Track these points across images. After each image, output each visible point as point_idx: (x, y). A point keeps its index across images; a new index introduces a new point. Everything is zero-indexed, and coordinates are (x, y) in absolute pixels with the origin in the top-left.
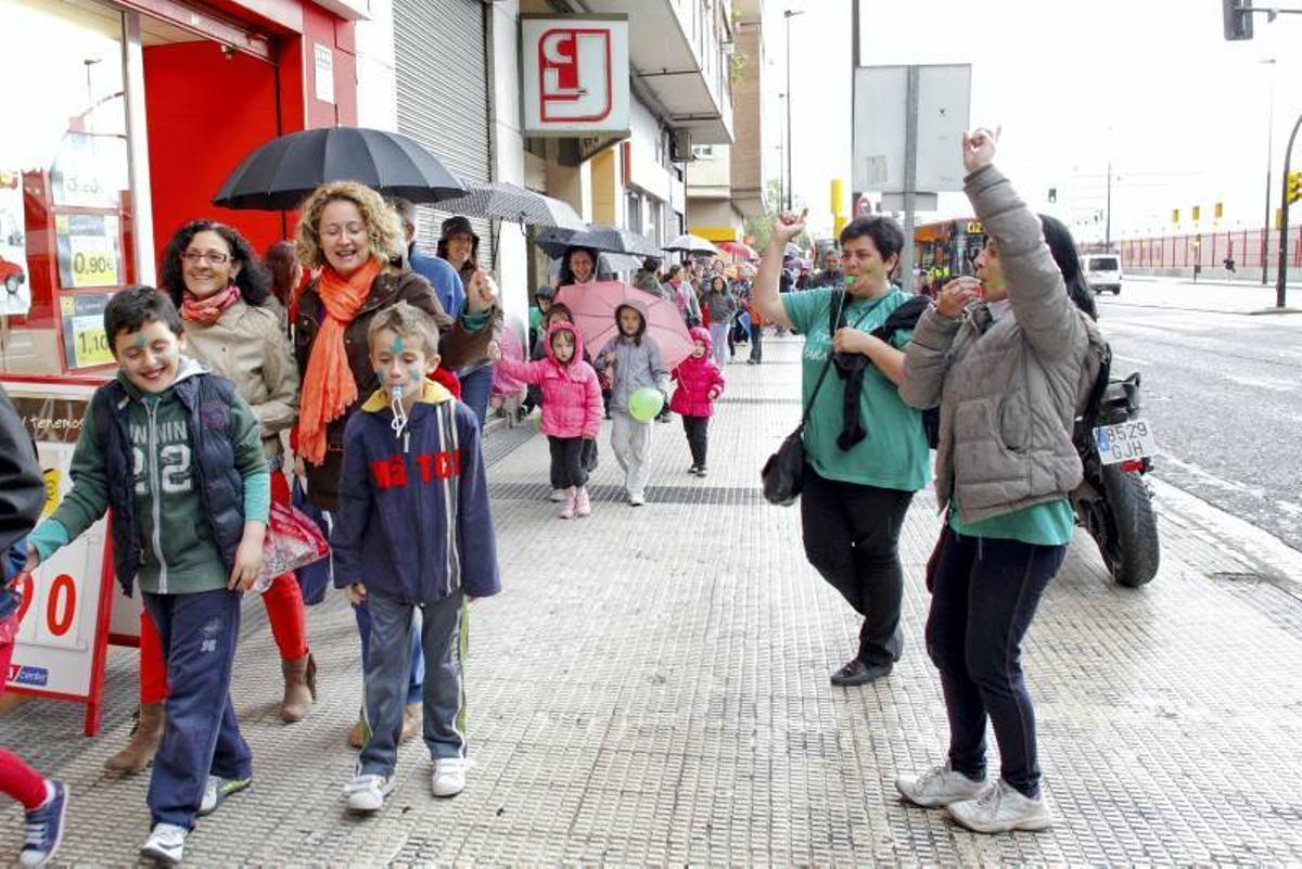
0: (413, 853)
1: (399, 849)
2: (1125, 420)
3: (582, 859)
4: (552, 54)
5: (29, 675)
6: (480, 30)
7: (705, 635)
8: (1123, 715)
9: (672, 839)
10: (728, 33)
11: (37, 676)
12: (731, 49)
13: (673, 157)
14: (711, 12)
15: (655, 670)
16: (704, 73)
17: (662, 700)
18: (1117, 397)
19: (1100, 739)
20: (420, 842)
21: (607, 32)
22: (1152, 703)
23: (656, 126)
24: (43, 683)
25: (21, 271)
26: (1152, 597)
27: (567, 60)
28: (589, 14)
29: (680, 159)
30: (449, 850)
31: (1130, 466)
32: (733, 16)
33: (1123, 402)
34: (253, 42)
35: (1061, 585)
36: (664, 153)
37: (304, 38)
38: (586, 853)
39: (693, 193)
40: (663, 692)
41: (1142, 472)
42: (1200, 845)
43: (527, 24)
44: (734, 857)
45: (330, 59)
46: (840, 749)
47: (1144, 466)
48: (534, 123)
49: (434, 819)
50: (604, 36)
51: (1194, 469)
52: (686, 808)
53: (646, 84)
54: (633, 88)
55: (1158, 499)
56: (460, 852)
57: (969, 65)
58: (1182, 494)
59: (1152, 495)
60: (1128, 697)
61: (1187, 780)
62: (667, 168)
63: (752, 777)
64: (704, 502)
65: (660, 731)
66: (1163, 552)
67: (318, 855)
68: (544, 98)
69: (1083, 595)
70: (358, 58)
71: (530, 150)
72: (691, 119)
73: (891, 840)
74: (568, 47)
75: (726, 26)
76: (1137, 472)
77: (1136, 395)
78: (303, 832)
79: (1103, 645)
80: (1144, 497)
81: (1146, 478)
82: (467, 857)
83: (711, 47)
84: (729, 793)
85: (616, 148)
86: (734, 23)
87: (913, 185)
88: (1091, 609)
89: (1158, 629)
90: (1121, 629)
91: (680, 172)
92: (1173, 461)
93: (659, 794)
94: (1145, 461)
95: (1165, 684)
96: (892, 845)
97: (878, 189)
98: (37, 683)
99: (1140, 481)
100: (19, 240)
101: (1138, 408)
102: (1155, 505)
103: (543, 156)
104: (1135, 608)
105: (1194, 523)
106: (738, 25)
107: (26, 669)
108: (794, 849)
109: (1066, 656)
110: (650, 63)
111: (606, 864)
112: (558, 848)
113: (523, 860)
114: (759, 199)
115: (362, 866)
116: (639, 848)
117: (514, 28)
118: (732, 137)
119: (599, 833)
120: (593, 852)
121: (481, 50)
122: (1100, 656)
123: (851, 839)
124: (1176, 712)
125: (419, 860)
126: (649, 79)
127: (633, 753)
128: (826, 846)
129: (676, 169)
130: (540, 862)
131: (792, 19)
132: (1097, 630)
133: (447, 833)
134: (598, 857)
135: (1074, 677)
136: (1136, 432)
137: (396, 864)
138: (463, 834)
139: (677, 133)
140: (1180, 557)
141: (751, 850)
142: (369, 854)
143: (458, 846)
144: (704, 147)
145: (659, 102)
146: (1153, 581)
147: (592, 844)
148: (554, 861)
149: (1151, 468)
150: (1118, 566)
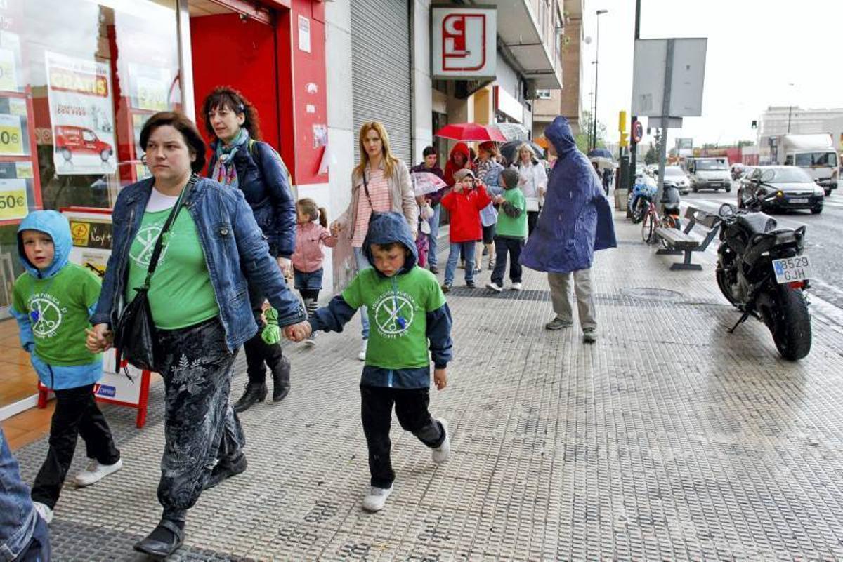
0: (320, 512)
1: (312, 508)
2: (794, 255)
3: (425, 521)
4: (450, 29)
5: (105, 391)
6: (406, 13)
7: (520, 381)
8: (783, 443)
9: (484, 511)
10: (561, 22)
11: (110, 391)
12: (562, 31)
13: (525, 97)
14: (550, 8)
15: (487, 401)
16: (545, 45)
17: (488, 420)
18: (789, 241)
19: (767, 458)
20: (326, 505)
21: (484, 16)
22: (802, 435)
23: (516, 77)
24: (113, 395)
25: (110, 148)
26: (805, 367)
27: (459, 33)
28: (474, 6)
29: (529, 98)
30: (342, 511)
31: (796, 284)
32: (564, 14)
33: (794, 244)
34: (260, 13)
35: (746, 357)
36: (520, 94)
37: (291, 11)
38: (428, 517)
39: (536, 119)
40: (489, 415)
41: (803, 289)
42: (831, 533)
43: (436, 11)
44: (522, 525)
45: (308, 26)
46: (598, 456)
47: (805, 285)
48: (438, 71)
49: (337, 491)
50: (482, 18)
51: (835, 289)
52: (495, 490)
53: (510, 51)
54: (499, 49)
55: (812, 307)
56: (349, 512)
57: (706, 39)
58: (828, 304)
59: (809, 303)
60: (787, 431)
61: (824, 488)
62: (522, 103)
63: (540, 473)
64: (529, 299)
65: (485, 440)
66: (814, 340)
67: (261, 510)
68: (445, 56)
69: (761, 364)
70: (326, 27)
71: (437, 89)
72: (537, 73)
73: (625, 519)
74: (460, 25)
75: (560, 17)
76: (800, 289)
77: (802, 241)
78: (255, 494)
79: (772, 396)
80: (803, 305)
81: (804, 293)
82: (354, 517)
83: (550, 30)
84: (524, 482)
85: (489, 88)
86: (566, 19)
87: (667, 112)
88: (764, 373)
89: (809, 388)
90: (784, 387)
91: (530, 106)
92: (823, 284)
93: (479, 481)
94: (806, 282)
95: (811, 423)
96: (625, 522)
97: (646, 115)
98: (109, 395)
99: (801, 295)
100: (109, 129)
101: (803, 248)
102: (810, 310)
103: (446, 92)
104: (794, 374)
105: (834, 322)
106: (568, 19)
107: (104, 387)
108: (562, 521)
109: (747, 402)
110: (509, 38)
111: (440, 526)
112: (411, 513)
113: (388, 520)
114: (577, 123)
115: (287, 519)
116: (461, 516)
117: (428, 12)
118: (562, 86)
119: (438, 504)
120: (433, 517)
121: (407, 25)
122: (769, 403)
123: (599, 517)
124: (818, 442)
125: (323, 517)
126: (510, 48)
127: (467, 453)
128: (582, 521)
129: (527, 103)
130: (398, 521)
131: (600, 15)
132: (768, 387)
133: (343, 499)
134: (435, 521)
135: (752, 417)
136: (801, 263)
137: (308, 519)
138: (353, 500)
139: (528, 82)
140: (825, 343)
141: (533, 521)
142: (293, 511)
143: (349, 508)
144: (545, 91)
145: (517, 62)
146: (807, 357)
147: (433, 512)
148: (407, 521)
149: (809, 287)
150: (784, 347)
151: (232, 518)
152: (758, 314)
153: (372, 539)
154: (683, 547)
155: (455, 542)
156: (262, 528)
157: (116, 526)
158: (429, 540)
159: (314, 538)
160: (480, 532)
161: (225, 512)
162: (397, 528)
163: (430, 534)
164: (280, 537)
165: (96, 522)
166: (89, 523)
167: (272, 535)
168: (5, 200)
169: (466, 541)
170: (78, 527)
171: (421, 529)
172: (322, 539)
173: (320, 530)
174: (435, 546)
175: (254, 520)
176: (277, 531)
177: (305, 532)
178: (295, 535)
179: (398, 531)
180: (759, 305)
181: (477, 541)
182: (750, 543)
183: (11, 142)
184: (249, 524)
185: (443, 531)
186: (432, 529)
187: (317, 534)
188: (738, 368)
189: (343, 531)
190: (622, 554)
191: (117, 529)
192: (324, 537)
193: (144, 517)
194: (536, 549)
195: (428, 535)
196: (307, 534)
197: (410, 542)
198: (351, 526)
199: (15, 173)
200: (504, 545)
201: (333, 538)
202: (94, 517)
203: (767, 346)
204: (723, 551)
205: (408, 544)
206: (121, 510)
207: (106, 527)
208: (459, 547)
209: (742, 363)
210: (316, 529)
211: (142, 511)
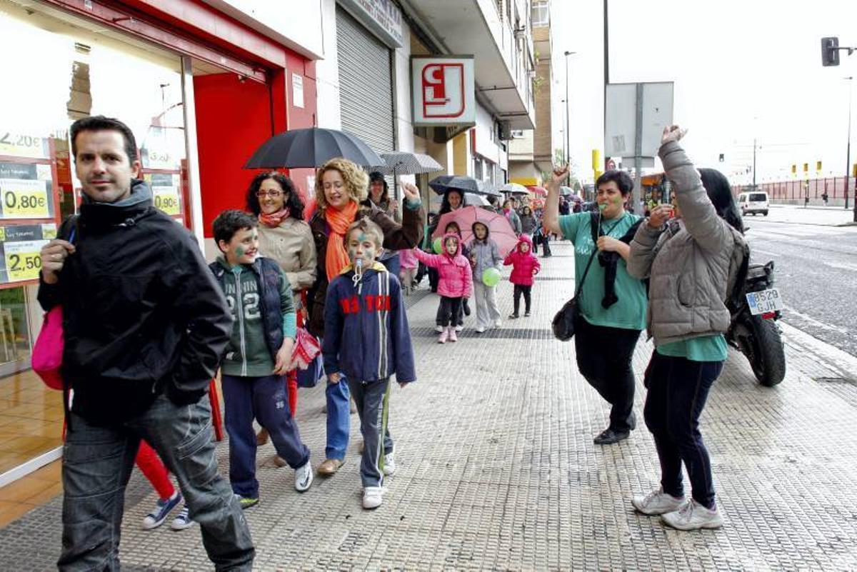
0: (352, 542)
1: (344, 540)
2: (765, 289)
3: (450, 546)
4: (430, 78)
6: (388, 65)
8: (765, 461)
9: (502, 534)
10: (532, 65)
12: (534, 74)
13: (500, 138)
14: (522, 53)
15: (491, 435)
16: (518, 88)
17: (496, 453)
18: (760, 276)
19: (751, 475)
20: (356, 536)
21: (461, 65)
22: (781, 454)
23: (490, 119)
26: (782, 392)
27: (439, 81)
28: (451, 55)
29: (505, 139)
30: (373, 540)
31: (767, 315)
32: (535, 55)
33: (764, 279)
34: (257, 73)
35: (727, 385)
36: (495, 135)
37: (286, 71)
38: (452, 542)
39: (511, 158)
40: (496, 448)
41: (775, 319)
42: (811, 537)
43: (415, 61)
44: (538, 544)
45: (301, 82)
46: (599, 481)
47: (776, 315)
48: (419, 118)
49: (364, 523)
50: (459, 67)
51: (805, 317)
52: (510, 515)
53: (484, 95)
54: (477, 98)
55: (785, 335)
56: (379, 541)
57: (673, 82)
58: (799, 332)
59: (781, 332)
60: (767, 450)
61: (803, 499)
62: (497, 144)
63: (548, 498)
65: (495, 471)
66: (787, 366)
67: (297, 544)
68: (425, 103)
69: (741, 391)
70: (317, 82)
71: (418, 135)
72: (511, 115)
73: (629, 535)
74: (439, 74)
75: (531, 61)
76: (772, 319)
77: (771, 274)
78: (289, 530)
79: (753, 420)
80: (776, 333)
81: (777, 322)
82: (384, 545)
83: (522, 74)
84: (535, 507)
85: (467, 133)
86: (535, 59)
87: (640, 152)
88: (744, 399)
89: (785, 411)
90: (763, 410)
91: (504, 146)
92: (794, 312)
93: (494, 508)
94: (777, 313)
95: (789, 443)
96: (630, 537)
97: (619, 155)
99: (774, 324)
101: (772, 282)
102: (783, 338)
103: (425, 137)
104: (771, 398)
105: (806, 349)
106: (537, 60)
108: (573, 539)
109: (731, 426)
110: (487, 83)
111: (464, 549)
112: (436, 539)
113: (416, 546)
114: (551, 161)
115: (323, 550)
116: (482, 539)
117: (408, 63)
118: (535, 125)
119: (459, 530)
120: (457, 541)
121: (389, 76)
122: (751, 426)
123: (606, 533)
124: (796, 459)
125: (356, 546)
126: (486, 92)
127: (480, 484)
128: (591, 538)
129: (502, 144)
130: (426, 547)
131: (569, 56)
132: (748, 411)
133: (372, 530)
134: (460, 545)
135: (736, 439)
136: (771, 295)
137: (342, 549)
138: (381, 531)
139: (503, 123)
140: (798, 368)
141: (548, 540)
142: (327, 543)
143: (378, 538)
144: (518, 131)
145: (492, 106)
146: (782, 382)
147: (456, 537)
148: (434, 546)
149: (781, 317)
150: (761, 374)
151: (272, 552)
152: (736, 344)
153: (403, 563)
154: (682, 556)
155: (480, 562)
156: (301, 559)
157: (164, 564)
158: (455, 562)
159: (350, 565)
160: (500, 552)
161: (263, 547)
162: (425, 553)
163: (456, 556)
164: (318, 566)
165: (143, 561)
166: (137, 563)
167: (312, 565)
168: (32, 260)
169: (490, 561)
170: (127, 567)
171: (447, 552)
172: (359, 566)
173: (356, 558)
174: (462, 567)
175: (292, 552)
176: (315, 561)
177: (341, 561)
178: (332, 563)
179: (426, 555)
180: (736, 335)
181: (500, 560)
182: (741, 549)
183: (38, 205)
184: (287, 556)
185: (468, 553)
186: (457, 552)
187: (353, 562)
188: (720, 395)
189: (375, 558)
190: (629, 565)
191: (165, 567)
192: (360, 564)
193: (188, 555)
194: (552, 565)
195: (455, 558)
196: (343, 562)
197: (439, 564)
198: (383, 553)
199: (42, 235)
200: (524, 562)
201: (368, 565)
202: (141, 557)
203: (747, 373)
204: (718, 557)
205: (437, 566)
206: (164, 550)
207: (154, 565)
208: (484, 566)
209: (724, 390)
210: (350, 558)
211: (185, 550)
